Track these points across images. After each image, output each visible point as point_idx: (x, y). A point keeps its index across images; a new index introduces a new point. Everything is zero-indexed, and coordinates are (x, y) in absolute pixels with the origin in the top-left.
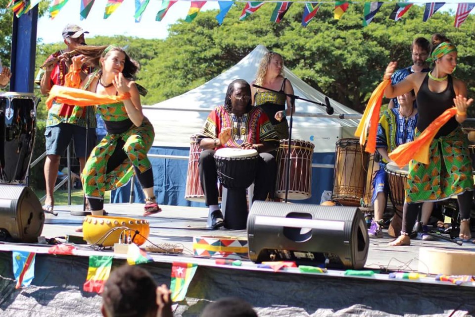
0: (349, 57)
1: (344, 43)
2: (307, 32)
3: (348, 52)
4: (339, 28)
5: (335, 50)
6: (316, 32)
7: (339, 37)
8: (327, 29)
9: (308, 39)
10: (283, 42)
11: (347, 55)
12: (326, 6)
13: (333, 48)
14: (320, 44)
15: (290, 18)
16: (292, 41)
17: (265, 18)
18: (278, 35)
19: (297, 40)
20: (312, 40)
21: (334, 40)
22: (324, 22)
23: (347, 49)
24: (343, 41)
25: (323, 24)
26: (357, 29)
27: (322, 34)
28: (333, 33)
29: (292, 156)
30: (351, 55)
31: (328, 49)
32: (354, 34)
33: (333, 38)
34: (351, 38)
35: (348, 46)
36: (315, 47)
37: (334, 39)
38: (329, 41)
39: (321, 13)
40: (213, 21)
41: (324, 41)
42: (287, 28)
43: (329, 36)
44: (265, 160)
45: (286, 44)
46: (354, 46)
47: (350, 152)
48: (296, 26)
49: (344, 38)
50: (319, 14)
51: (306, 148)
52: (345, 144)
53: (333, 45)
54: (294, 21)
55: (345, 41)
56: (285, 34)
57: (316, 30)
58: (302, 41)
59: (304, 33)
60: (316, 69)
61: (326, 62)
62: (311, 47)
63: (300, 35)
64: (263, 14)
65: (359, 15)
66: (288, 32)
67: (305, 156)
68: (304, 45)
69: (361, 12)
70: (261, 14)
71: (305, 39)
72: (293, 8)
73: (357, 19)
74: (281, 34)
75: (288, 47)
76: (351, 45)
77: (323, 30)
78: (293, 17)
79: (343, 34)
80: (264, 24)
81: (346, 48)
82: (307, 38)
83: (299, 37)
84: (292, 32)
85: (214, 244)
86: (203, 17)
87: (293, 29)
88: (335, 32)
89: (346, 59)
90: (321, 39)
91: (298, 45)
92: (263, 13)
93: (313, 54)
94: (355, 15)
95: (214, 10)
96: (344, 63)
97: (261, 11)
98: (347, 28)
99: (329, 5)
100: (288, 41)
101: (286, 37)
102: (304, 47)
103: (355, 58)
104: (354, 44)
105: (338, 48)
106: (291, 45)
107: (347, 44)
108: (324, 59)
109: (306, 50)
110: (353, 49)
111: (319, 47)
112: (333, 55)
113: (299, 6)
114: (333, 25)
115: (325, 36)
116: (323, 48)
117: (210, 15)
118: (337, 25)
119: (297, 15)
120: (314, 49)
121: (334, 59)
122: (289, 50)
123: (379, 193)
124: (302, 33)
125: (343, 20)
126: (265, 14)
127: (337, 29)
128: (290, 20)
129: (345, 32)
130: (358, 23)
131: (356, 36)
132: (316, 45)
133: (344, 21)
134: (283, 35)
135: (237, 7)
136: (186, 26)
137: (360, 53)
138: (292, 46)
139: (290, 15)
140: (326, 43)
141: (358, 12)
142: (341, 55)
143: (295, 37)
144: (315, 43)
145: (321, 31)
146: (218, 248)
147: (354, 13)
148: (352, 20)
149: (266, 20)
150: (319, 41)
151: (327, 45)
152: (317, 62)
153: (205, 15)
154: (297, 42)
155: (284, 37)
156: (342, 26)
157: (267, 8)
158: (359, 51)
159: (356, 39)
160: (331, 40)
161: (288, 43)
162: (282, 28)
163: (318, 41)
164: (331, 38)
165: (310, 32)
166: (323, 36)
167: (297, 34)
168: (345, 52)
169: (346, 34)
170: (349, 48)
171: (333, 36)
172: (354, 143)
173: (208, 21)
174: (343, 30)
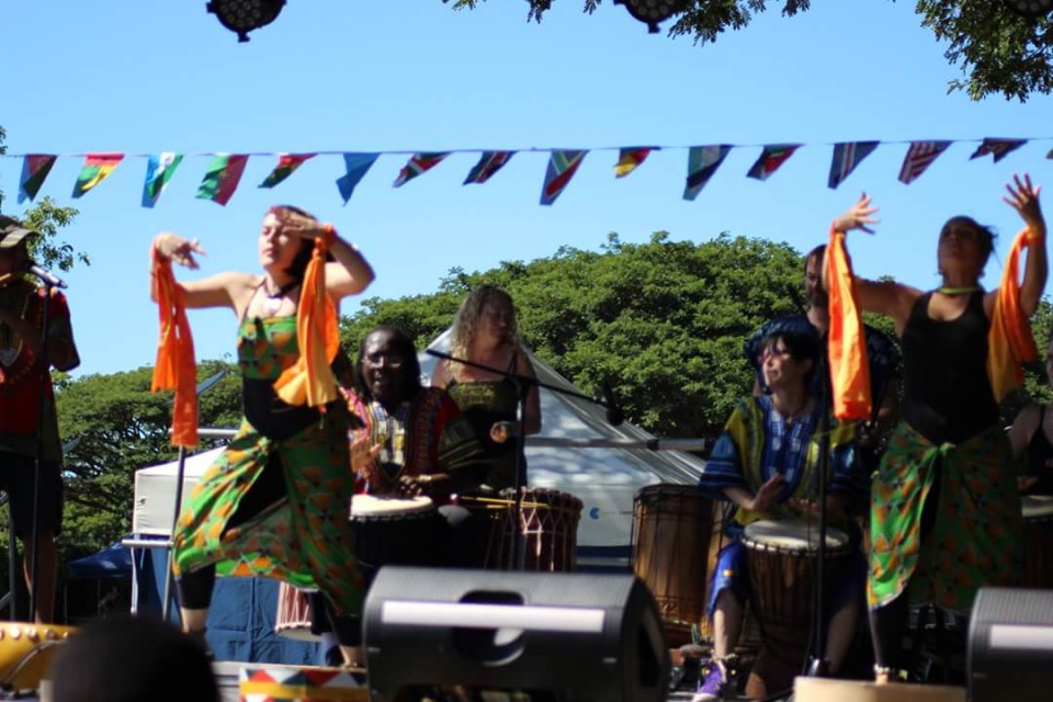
0: (720, 397)
1: (708, 366)
2: (626, 343)
3: (717, 385)
4: (697, 333)
5: (688, 382)
6: (646, 342)
7: (696, 353)
8: (669, 336)
9: (628, 358)
10: (572, 366)
11: (715, 393)
12: (667, 285)
13: (683, 378)
14: (654, 368)
15: (587, 312)
16: (591, 363)
17: (531, 314)
18: (560, 351)
19: (602, 360)
20: (637, 360)
21: (685, 360)
22: (664, 321)
23: (715, 380)
24: (705, 362)
25: (661, 325)
26: (736, 336)
27: (657, 346)
28: (683, 344)
29: (530, 528)
30: (724, 392)
31: (673, 380)
32: (730, 345)
33: (682, 355)
34: (722, 355)
35: (718, 373)
36: (642, 375)
37: (686, 357)
38: (673, 362)
39: (655, 300)
40: (416, 320)
41: (662, 362)
42: (581, 335)
43: (673, 351)
44: (450, 520)
45: (578, 370)
46: (729, 373)
47: (665, 516)
48: (600, 330)
49: (709, 355)
50: (652, 303)
51: (562, 509)
52: (655, 499)
53: (683, 371)
54: (597, 320)
55: (710, 363)
56: (576, 347)
57: (646, 338)
58: (614, 363)
59: (619, 344)
60: (646, 424)
61: (668, 407)
62: (635, 375)
63: (610, 351)
64: (528, 305)
65: (740, 305)
66: (582, 343)
67: (560, 528)
68: (619, 371)
69: (744, 298)
70: (523, 304)
71: (621, 358)
72: (594, 289)
73: (735, 313)
74: (568, 348)
75: (583, 376)
76: (724, 370)
77: (661, 339)
78: (594, 311)
79: (704, 345)
80: (530, 326)
81: (712, 378)
82: (625, 356)
83: (606, 355)
84: (594, 343)
85: (290, 682)
86: (395, 313)
87: (593, 337)
88: (687, 343)
89: (712, 400)
90: (655, 357)
91: (606, 371)
92: (527, 303)
93: (638, 391)
94: (730, 304)
95: (419, 297)
96: (707, 411)
97: (523, 299)
98: (713, 333)
99: (675, 284)
100: (584, 363)
101: (579, 353)
102: (619, 375)
103: (731, 400)
104: (730, 369)
105: (694, 377)
106: (589, 372)
107: (713, 369)
108: (664, 402)
109: (624, 383)
110: (728, 379)
111: (652, 374)
112: (684, 393)
113: (606, 286)
114: (683, 327)
115: (665, 351)
116: (660, 376)
117: (408, 309)
118: (693, 327)
119: (601, 304)
120: (641, 380)
121: (685, 402)
122: (585, 383)
123: (722, 592)
124: (613, 346)
125: (705, 316)
126: (531, 304)
127: (691, 335)
128: (586, 316)
129: (709, 342)
130: (737, 321)
131: (733, 350)
132: (645, 371)
133: (708, 317)
134: (572, 350)
135: (469, 290)
136: (357, 333)
137: (745, 388)
138: (593, 375)
139: (588, 306)
140: (668, 366)
141: (736, 297)
142: (702, 392)
143: (597, 354)
144: (643, 368)
145: (656, 341)
146: (297, 692)
147: (729, 300)
148: (724, 316)
149: (534, 317)
150: (653, 362)
151: (669, 371)
152: (648, 408)
153: (397, 308)
154: (603, 366)
155: (574, 354)
156: (704, 328)
157: (535, 291)
158: (742, 383)
159: (734, 357)
160: (678, 359)
161: (584, 367)
162: (570, 334)
163: (649, 363)
164: (678, 356)
165: (632, 344)
166: (661, 351)
167: (604, 348)
168: (711, 386)
169: (711, 345)
170: (720, 377)
171: (682, 351)
172: (675, 496)
173: (405, 321)
174: (705, 338)
